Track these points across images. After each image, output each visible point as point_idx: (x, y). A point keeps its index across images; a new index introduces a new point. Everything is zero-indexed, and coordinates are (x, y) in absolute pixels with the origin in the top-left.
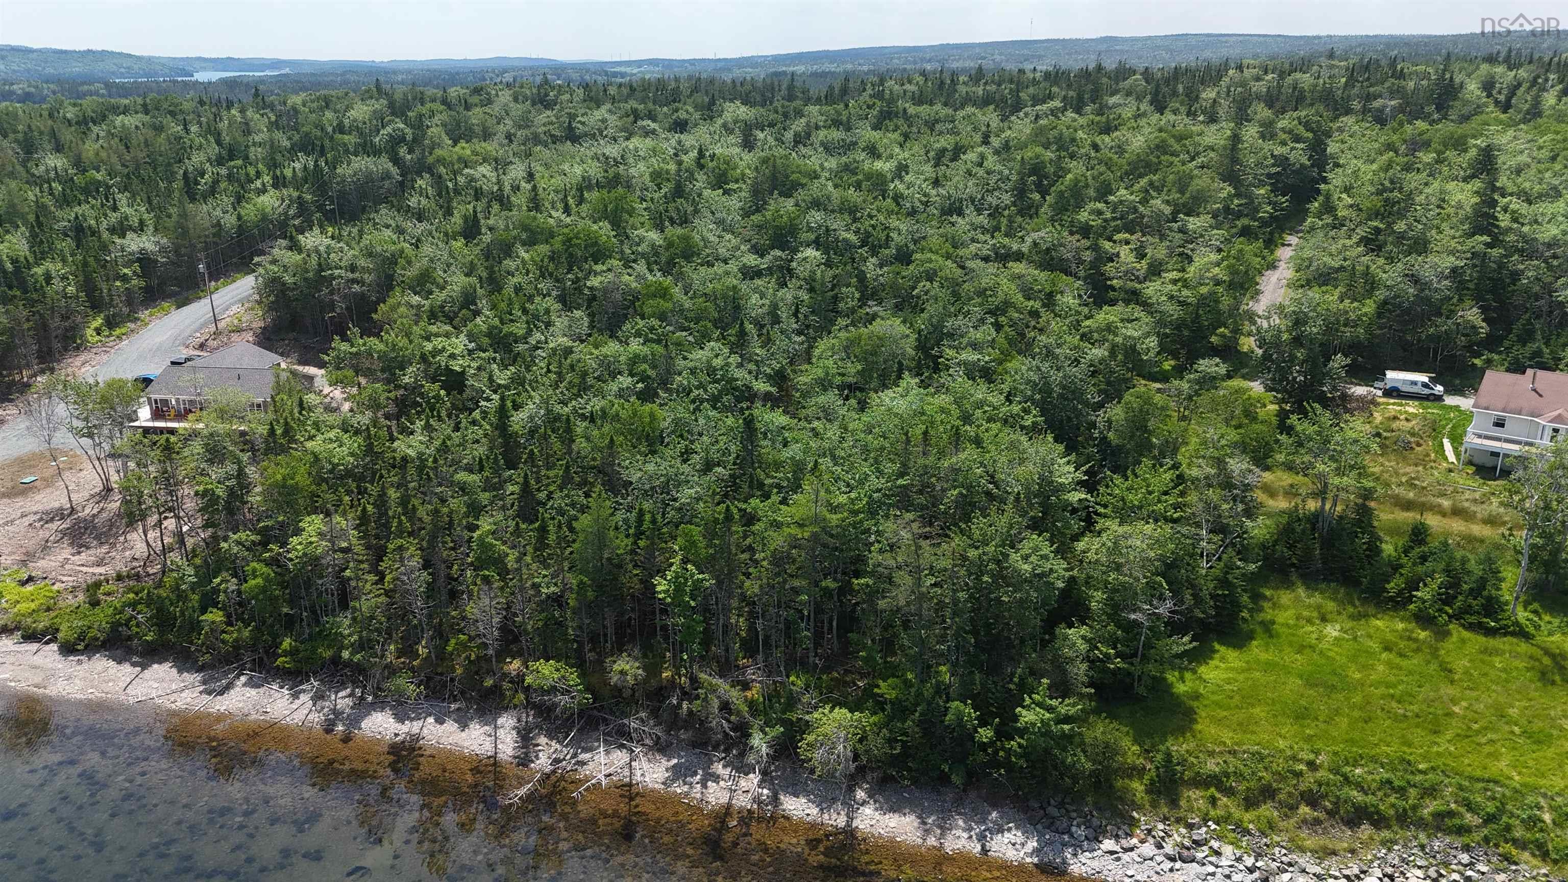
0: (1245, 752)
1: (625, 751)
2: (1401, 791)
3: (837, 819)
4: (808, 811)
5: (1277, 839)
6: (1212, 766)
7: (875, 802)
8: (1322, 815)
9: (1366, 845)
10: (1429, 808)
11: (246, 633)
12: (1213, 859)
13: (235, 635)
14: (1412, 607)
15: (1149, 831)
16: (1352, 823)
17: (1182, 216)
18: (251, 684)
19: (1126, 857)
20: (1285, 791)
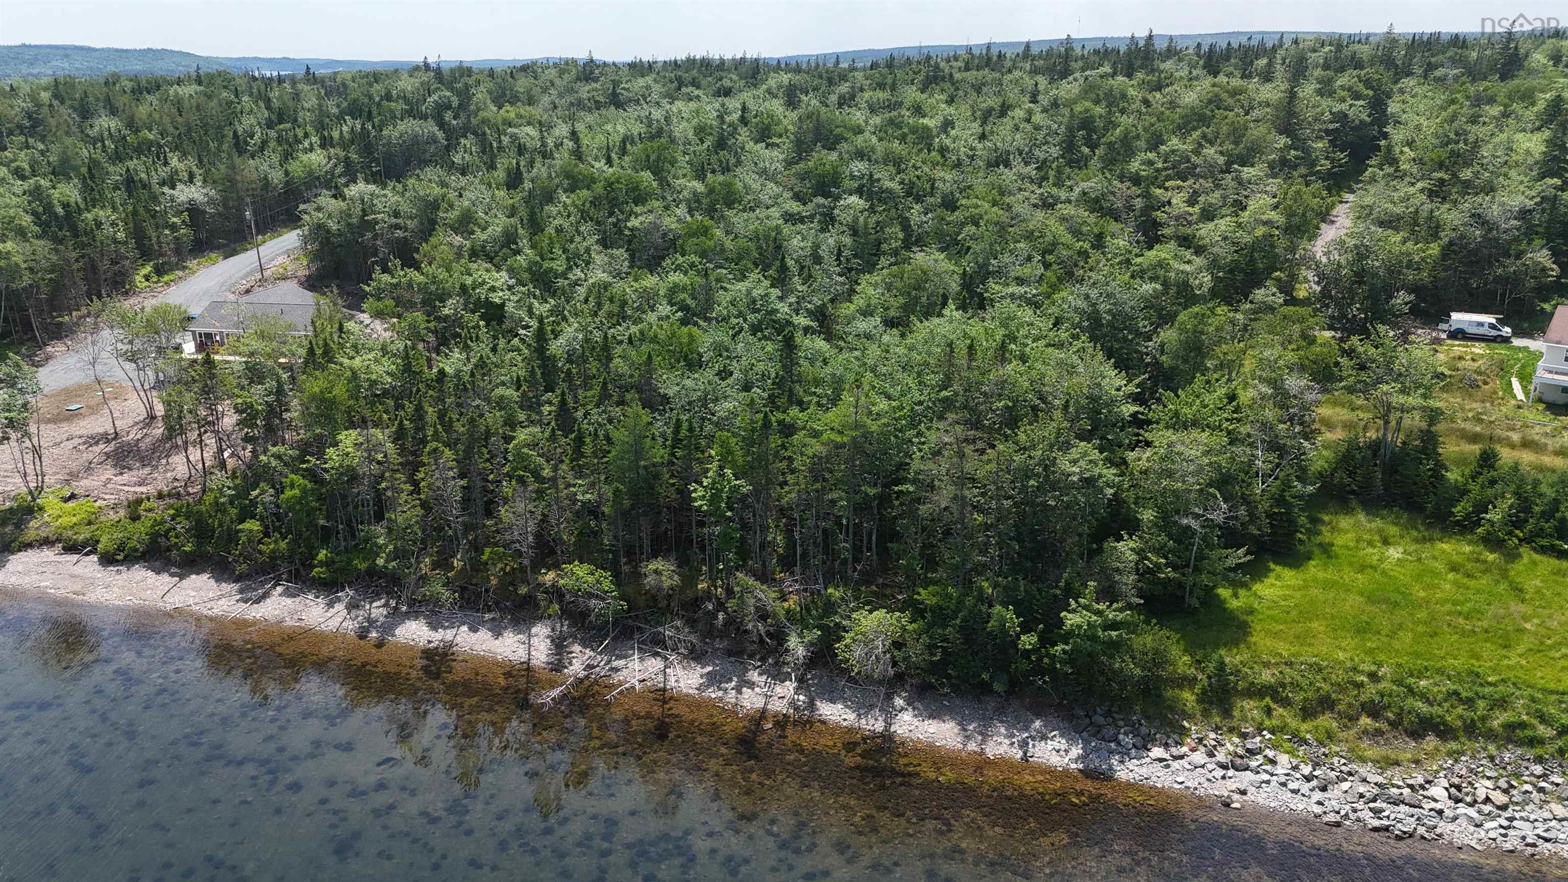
0: (1302, 664)
1: (659, 659)
2: (1469, 703)
3: (874, 724)
4: (845, 717)
5: (1335, 749)
6: (1267, 677)
7: (914, 709)
8: (1384, 726)
9: (1431, 755)
10: (1498, 720)
11: (283, 545)
12: (1268, 767)
13: (272, 547)
14: (1480, 530)
15: (1200, 740)
16: (1417, 732)
17: (1236, 166)
18: (287, 593)
19: (1176, 765)
20: (1345, 702)
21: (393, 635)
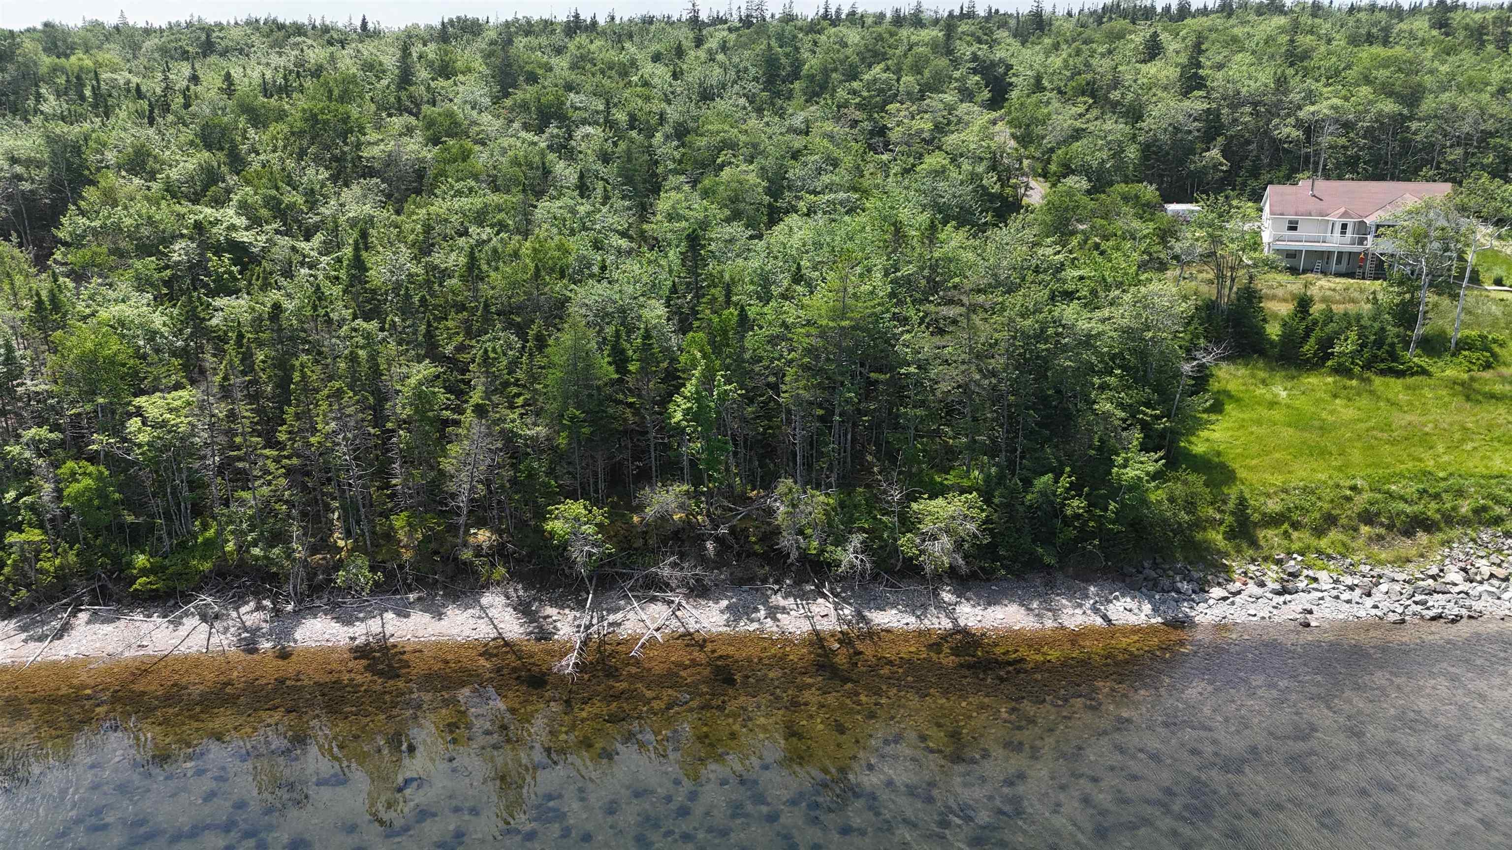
0: (1295, 489)
2: (1437, 496)
4: (905, 621)
5: (1356, 558)
6: (1273, 506)
7: (968, 600)
8: (1382, 531)
9: (1429, 548)
10: (1465, 508)
11: (72, 558)
12: (1315, 585)
13: (57, 562)
14: (1330, 363)
15: (1245, 573)
16: (1408, 533)
18: (95, 618)
19: (1237, 599)
20: (1346, 514)
21: (295, 641)
